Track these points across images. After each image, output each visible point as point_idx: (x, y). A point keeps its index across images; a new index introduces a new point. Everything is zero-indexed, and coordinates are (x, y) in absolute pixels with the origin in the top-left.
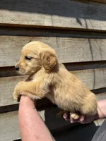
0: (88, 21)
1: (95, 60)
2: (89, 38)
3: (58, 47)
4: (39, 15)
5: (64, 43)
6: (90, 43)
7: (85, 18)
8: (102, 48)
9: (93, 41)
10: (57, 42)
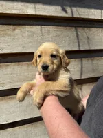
0: (74, 9)
1: (82, 49)
2: (75, 27)
3: (43, 35)
4: (22, 4)
5: (49, 31)
6: (76, 31)
7: (71, 6)
8: (90, 37)
9: (80, 30)
10: (41, 30)
